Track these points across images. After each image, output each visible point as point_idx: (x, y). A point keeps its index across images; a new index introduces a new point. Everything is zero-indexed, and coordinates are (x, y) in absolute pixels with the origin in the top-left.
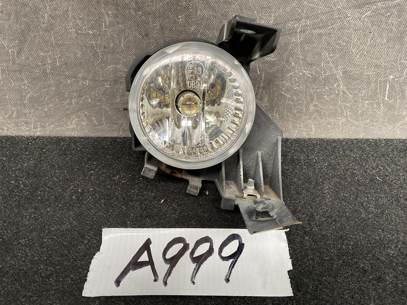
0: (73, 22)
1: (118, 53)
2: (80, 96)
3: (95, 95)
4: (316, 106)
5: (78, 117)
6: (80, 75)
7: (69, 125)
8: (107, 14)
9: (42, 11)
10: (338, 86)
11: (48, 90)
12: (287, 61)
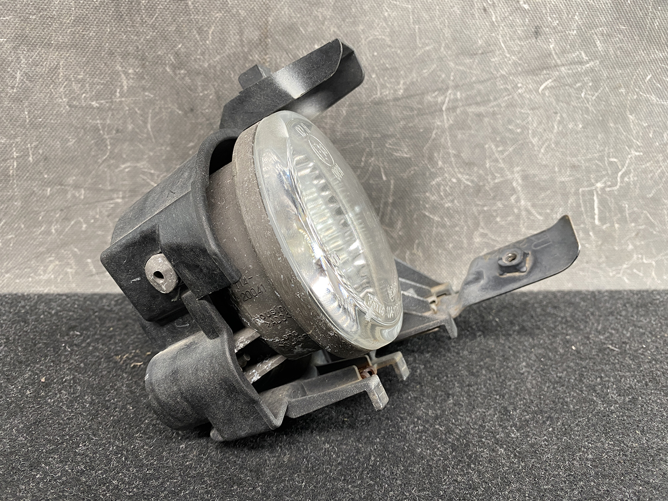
0: (65, 87)
1: (141, 141)
2: (67, 219)
3: (94, 218)
4: (483, 235)
5: (60, 258)
6: (71, 180)
7: (42, 273)
8: (126, 73)
9: (11, 66)
10: (518, 200)
11: (6, 208)
12: (431, 158)
